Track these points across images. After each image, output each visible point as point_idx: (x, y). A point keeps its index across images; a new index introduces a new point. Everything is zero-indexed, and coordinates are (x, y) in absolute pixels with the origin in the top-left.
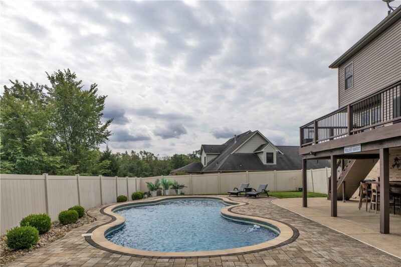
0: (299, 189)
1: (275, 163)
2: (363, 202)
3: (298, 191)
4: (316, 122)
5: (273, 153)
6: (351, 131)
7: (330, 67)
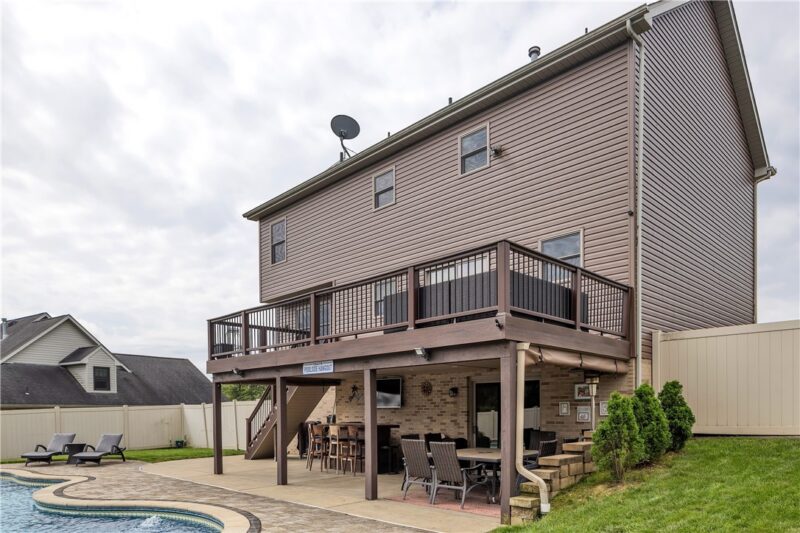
0: (177, 442)
1: (114, 389)
2: (316, 457)
3: (175, 448)
4: (246, 314)
5: (108, 369)
6: (318, 338)
7: (244, 216)
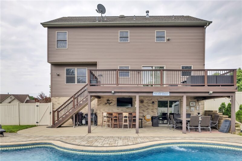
7: (41, 24)
